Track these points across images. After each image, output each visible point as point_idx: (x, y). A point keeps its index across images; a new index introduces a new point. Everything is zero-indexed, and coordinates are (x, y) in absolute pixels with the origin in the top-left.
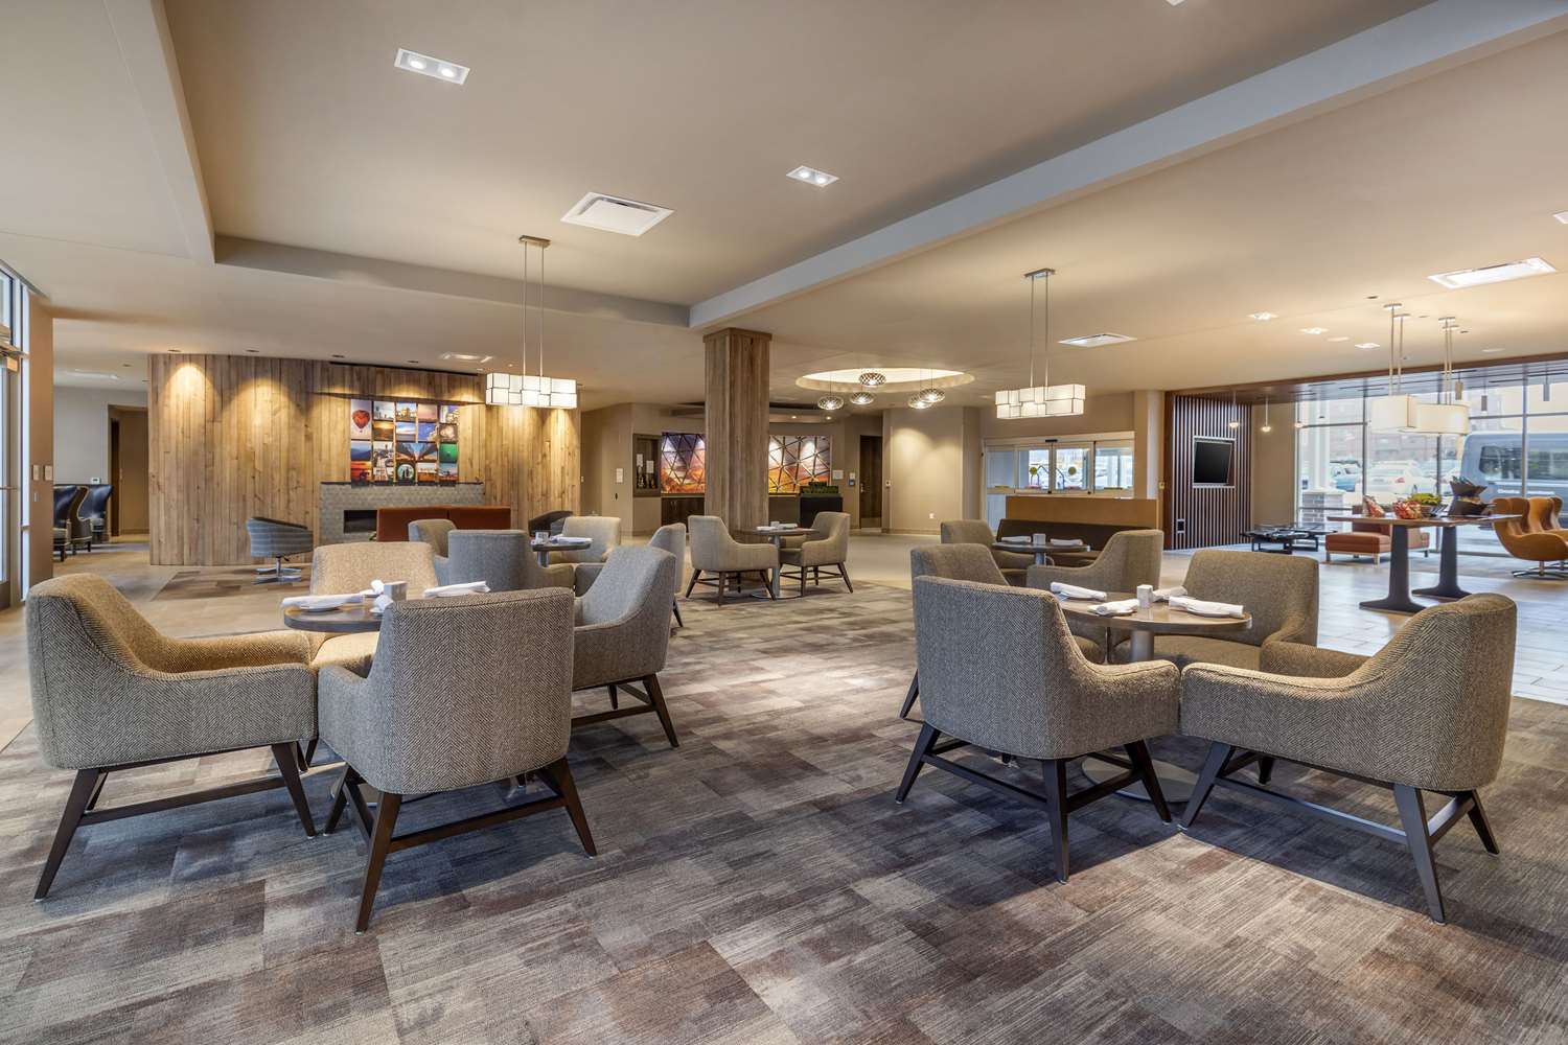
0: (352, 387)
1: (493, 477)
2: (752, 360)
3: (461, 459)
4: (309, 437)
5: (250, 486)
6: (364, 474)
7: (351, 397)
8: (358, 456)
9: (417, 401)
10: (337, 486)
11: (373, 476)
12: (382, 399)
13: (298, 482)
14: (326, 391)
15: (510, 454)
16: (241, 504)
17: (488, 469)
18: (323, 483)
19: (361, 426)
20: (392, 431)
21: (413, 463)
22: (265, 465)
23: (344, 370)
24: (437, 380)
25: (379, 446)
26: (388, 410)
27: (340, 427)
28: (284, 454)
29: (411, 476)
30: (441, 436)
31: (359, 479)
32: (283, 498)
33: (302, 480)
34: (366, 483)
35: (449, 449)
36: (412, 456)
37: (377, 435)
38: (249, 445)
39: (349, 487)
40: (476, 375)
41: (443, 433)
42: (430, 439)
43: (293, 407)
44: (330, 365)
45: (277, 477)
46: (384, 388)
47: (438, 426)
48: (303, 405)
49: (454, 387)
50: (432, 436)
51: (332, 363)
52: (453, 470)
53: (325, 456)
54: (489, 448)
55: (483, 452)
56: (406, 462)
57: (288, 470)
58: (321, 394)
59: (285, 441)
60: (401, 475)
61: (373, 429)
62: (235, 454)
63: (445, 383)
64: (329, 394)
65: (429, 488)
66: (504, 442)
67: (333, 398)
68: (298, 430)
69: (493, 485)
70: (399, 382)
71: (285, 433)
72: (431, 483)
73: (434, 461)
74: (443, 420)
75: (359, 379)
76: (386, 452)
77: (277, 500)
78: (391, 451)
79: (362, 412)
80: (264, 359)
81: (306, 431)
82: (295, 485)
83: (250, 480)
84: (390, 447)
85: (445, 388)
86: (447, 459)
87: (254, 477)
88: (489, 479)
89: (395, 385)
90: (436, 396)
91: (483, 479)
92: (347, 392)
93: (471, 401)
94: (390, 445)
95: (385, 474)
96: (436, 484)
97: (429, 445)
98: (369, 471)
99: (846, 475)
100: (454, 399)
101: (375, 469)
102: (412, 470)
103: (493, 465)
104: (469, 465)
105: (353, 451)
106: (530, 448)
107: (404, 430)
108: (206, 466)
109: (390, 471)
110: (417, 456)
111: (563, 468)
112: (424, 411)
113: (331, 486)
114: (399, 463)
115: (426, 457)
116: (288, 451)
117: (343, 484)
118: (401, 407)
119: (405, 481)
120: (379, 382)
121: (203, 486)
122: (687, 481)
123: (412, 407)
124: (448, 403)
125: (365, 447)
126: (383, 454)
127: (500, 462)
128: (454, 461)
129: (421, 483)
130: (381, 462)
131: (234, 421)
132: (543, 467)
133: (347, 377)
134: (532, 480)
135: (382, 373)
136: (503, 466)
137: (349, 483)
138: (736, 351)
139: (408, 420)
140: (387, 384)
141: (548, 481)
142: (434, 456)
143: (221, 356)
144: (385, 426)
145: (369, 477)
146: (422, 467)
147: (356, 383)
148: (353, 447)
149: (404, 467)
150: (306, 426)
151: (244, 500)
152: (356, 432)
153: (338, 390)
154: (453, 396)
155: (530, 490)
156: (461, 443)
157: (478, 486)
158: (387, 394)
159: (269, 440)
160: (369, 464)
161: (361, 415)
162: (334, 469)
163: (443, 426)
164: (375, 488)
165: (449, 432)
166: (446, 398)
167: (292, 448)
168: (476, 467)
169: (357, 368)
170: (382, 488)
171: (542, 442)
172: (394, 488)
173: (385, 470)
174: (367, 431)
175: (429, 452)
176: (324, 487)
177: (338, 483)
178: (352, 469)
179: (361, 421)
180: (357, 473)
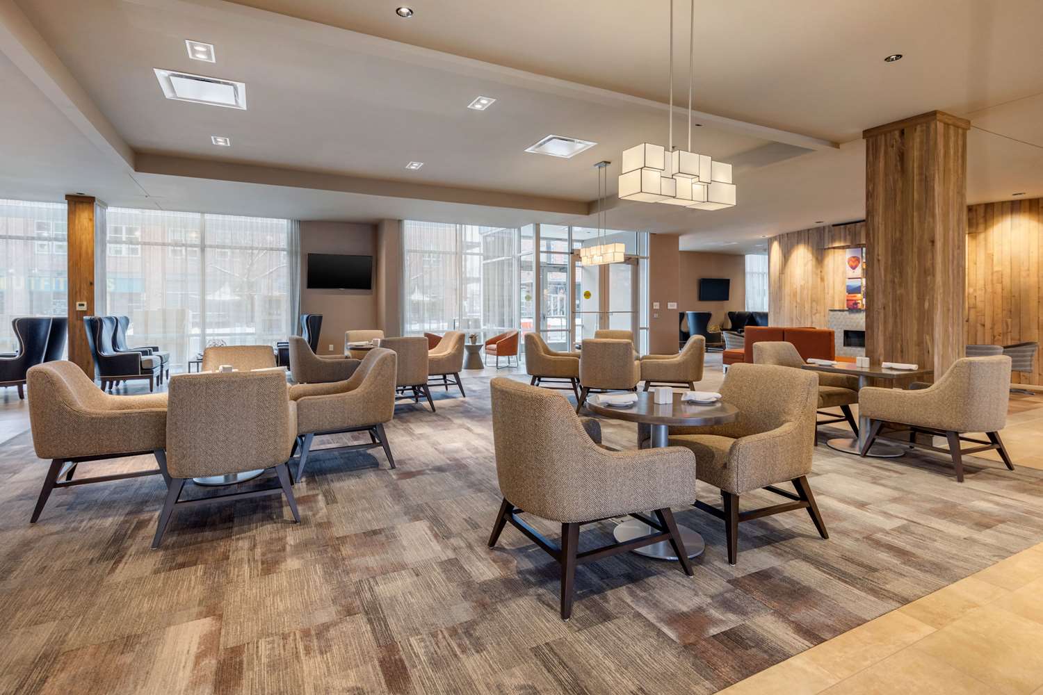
0: (845, 240)
2: (902, 156)
4: (822, 279)
5: (795, 313)
6: (856, 304)
7: (848, 247)
8: (853, 291)
10: (840, 313)
11: (862, 305)
13: (817, 310)
14: (830, 246)
18: (831, 311)
19: (854, 268)
22: (801, 299)
23: (841, 230)
27: (840, 271)
28: (810, 292)
31: (851, 308)
33: (818, 308)
34: (858, 310)
38: (795, 287)
39: (847, 313)
43: (814, 260)
44: (833, 228)
45: (807, 307)
48: (819, 258)
51: (834, 225)
53: (831, 292)
57: (813, 301)
58: (829, 248)
59: (811, 283)
61: (863, 269)
62: (789, 292)
64: (834, 248)
67: (836, 250)
68: (817, 274)
71: (810, 280)
75: (849, 234)
77: (806, 322)
79: (854, 257)
80: (801, 231)
81: (821, 275)
82: (815, 311)
83: (795, 309)
87: (796, 307)
92: (842, 244)
98: (860, 301)
105: (848, 286)
113: (835, 313)
116: (812, 289)
117: (843, 311)
125: (857, 283)
131: (789, 273)
133: (843, 234)
137: (846, 310)
138: (876, 156)
145: (859, 305)
147: (848, 237)
148: (847, 284)
150: (821, 272)
151: (792, 321)
152: (850, 273)
153: (837, 244)
159: (802, 283)
160: (858, 295)
161: (853, 259)
162: (837, 299)
167: (814, 287)
169: (848, 226)
174: (858, 271)
176: (832, 313)
177: (840, 311)
178: (848, 300)
179: (854, 264)
180: (851, 303)
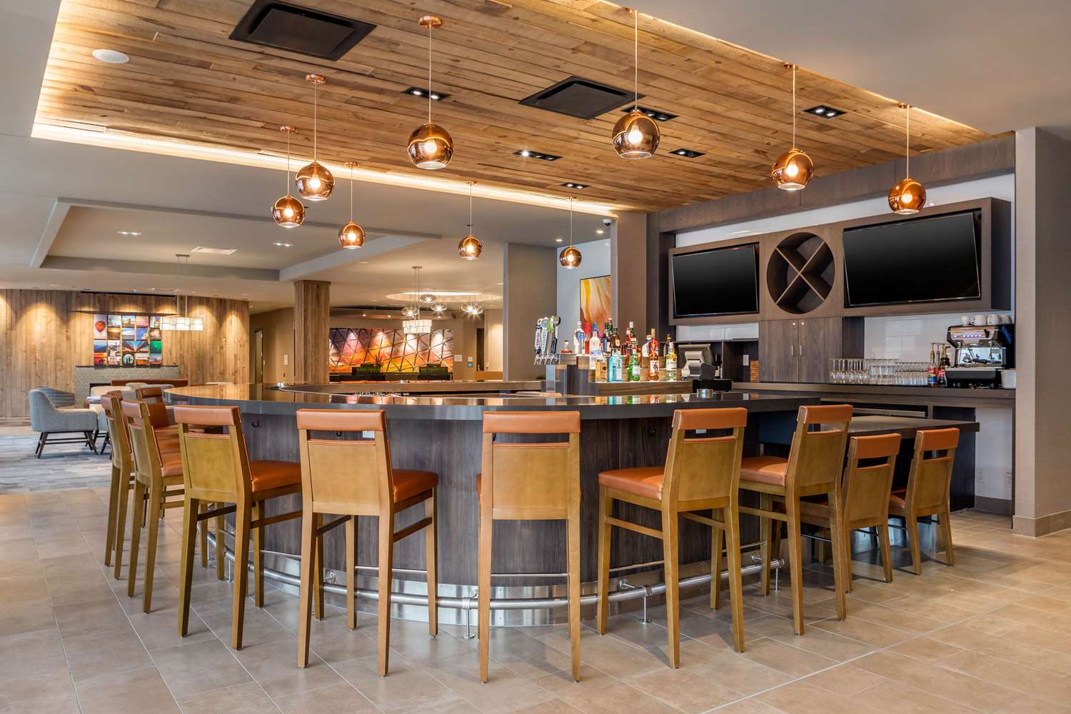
0: (94, 307)
1: (185, 361)
2: (318, 296)
3: (164, 350)
4: (68, 338)
5: (33, 369)
6: (102, 361)
7: (94, 313)
8: (99, 350)
9: (136, 314)
10: (86, 369)
11: (108, 362)
12: (114, 313)
13: (62, 366)
14: (79, 310)
15: (197, 347)
16: (28, 379)
17: (182, 357)
18: (77, 367)
19: (100, 331)
20: (119, 334)
21: (133, 354)
22: (42, 356)
23: (89, 297)
24: (148, 302)
25: (112, 343)
26: (117, 321)
27: (87, 332)
28: (53, 350)
29: (132, 362)
30: (151, 336)
31: (99, 364)
32: (53, 376)
33: (64, 364)
34: (104, 367)
35: (156, 344)
36: (133, 349)
37: (110, 336)
38: (32, 344)
39: (93, 368)
40: (174, 296)
41: (152, 334)
42: (144, 338)
43: (58, 319)
44: (81, 294)
45: (49, 363)
46: (114, 306)
47: (149, 329)
48: (65, 318)
49: (159, 305)
50: (145, 336)
51: (82, 292)
52: (159, 357)
53: (78, 350)
54: (182, 343)
55: (178, 346)
56: (129, 353)
57: (56, 359)
58: (76, 311)
59: (54, 342)
60: (125, 361)
61: (108, 332)
62: (24, 349)
63: (153, 302)
64: (81, 312)
65: (144, 369)
66: (193, 339)
67: (83, 314)
68: (62, 334)
69: (186, 368)
70: (124, 303)
71: (54, 337)
72: (144, 366)
73: (146, 352)
74: (152, 326)
75: (99, 301)
76: (116, 346)
77: (49, 378)
78: (119, 346)
79: (101, 322)
80: (42, 291)
81: (67, 335)
82: (60, 368)
83: (33, 365)
84: (118, 344)
85: (153, 306)
86: (155, 351)
87: (35, 363)
88: (183, 363)
89: (121, 304)
90: (147, 310)
91: (178, 363)
92: (92, 310)
93: (170, 313)
94: (118, 342)
95: (115, 361)
96: (148, 367)
97: (144, 342)
98: (105, 359)
99: (465, 358)
100: (159, 312)
101: (109, 358)
102: (132, 358)
103: (185, 355)
104: (169, 355)
105: (95, 346)
106: (211, 343)
107: (128, 333)
108: (7, 357)
109: (119, 358)
110: (135, 349)
111: (236, 356)
112: (140, 321)
113: (82, 369)
114: (124, 354)
115: (141, 350)
116: (56, 348)
117: (89, 367)
118: (126, 319)
119: (127, 365)
120: (111, 303)
121: (5, 368)
122: (340, 364)
123: (132, 318)
124: (155, 315)
125: (103, 343)
126: (114, 348)
127: (190, 353)
128: (159, 352)
129: (138, 366)
130: (113, 353)
131: (24, 329)
132: (221, 355)
133: (92, 302)
134: (213, 364)
135: (113, 297)
136: (192, 354)
137: (92, 367)
139: (130, 326)
140: (116, 304)
141: (225, 364)
142: (147, 349)
143: (15, 290)
144: (115, 331)
145: (105, 363)
146: (138, 356)
147: (97, 305)
148: (95, 344)
149: (127, 356)
150: (67, 332)
151: (30, 377)
152: (97, 334)
153: (86, 309)
154: (158, 310)
155: (211, 371)
156: (164, 340)
157: (175, 368)
158: (117, 310)
159: (44, 340)
160: (105, 354)
161: (100, 324)
162: (84, 357)
163: (152, 330)
164: (109, 369)
165: (156, 333)
166: (154, 312)
167: (58, 345)
168: (174, 355)
169: (97, 295)
170: (113, 369)
171: (220, 338)
172: (121, 370)
173: (114, 358)
174: (104, 334)
175: (143, 347)
176: (78, 369)
177: (86, 367)
178: (95, 358)
179: (100, 328)
180: (98, 360)
